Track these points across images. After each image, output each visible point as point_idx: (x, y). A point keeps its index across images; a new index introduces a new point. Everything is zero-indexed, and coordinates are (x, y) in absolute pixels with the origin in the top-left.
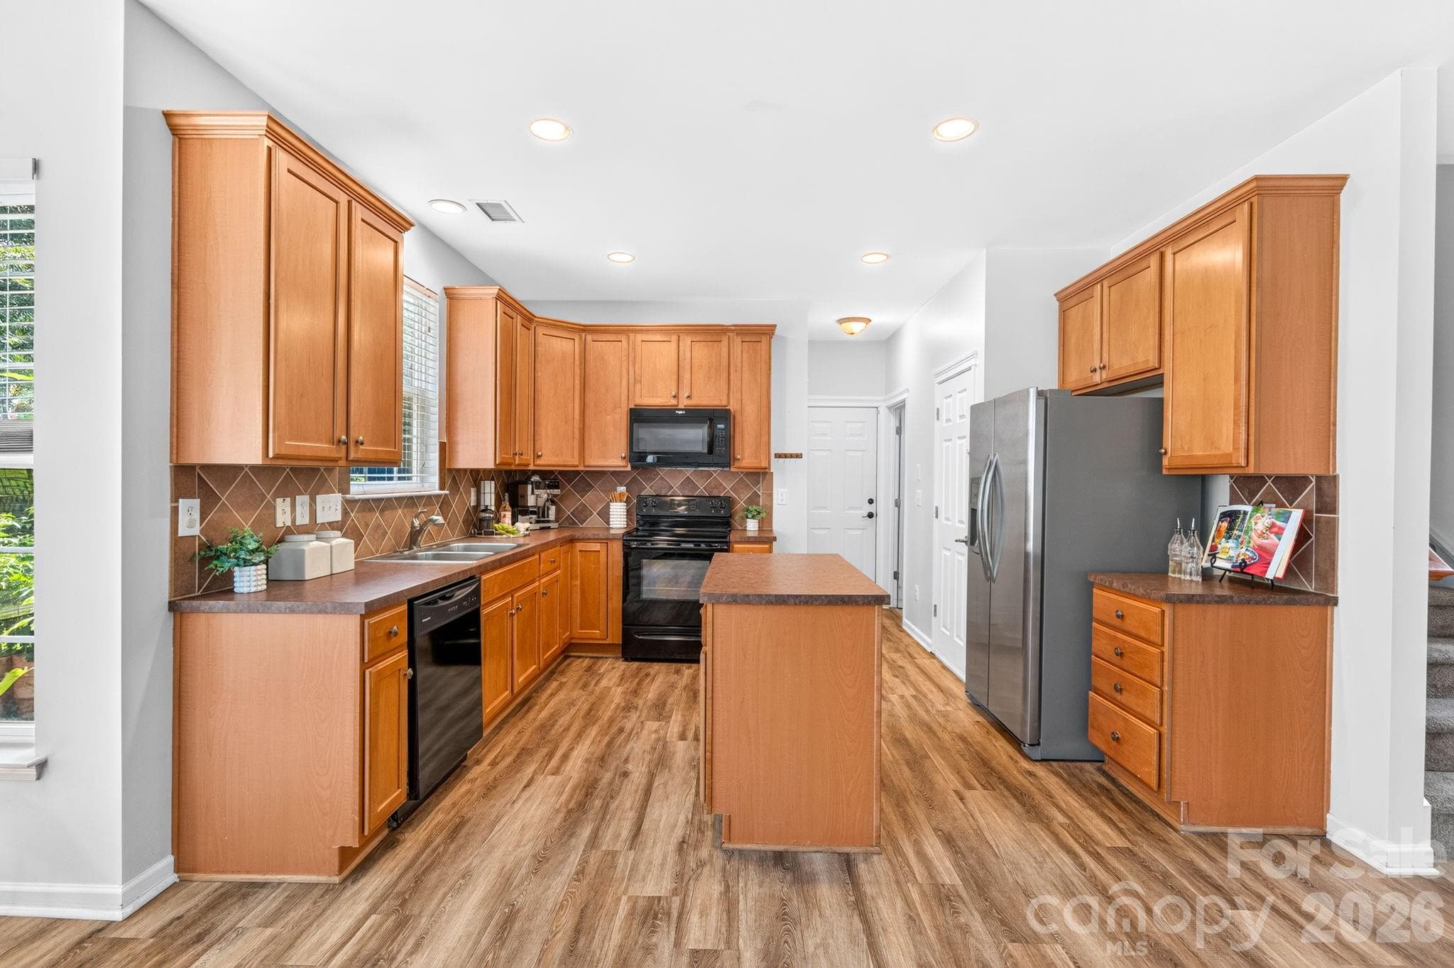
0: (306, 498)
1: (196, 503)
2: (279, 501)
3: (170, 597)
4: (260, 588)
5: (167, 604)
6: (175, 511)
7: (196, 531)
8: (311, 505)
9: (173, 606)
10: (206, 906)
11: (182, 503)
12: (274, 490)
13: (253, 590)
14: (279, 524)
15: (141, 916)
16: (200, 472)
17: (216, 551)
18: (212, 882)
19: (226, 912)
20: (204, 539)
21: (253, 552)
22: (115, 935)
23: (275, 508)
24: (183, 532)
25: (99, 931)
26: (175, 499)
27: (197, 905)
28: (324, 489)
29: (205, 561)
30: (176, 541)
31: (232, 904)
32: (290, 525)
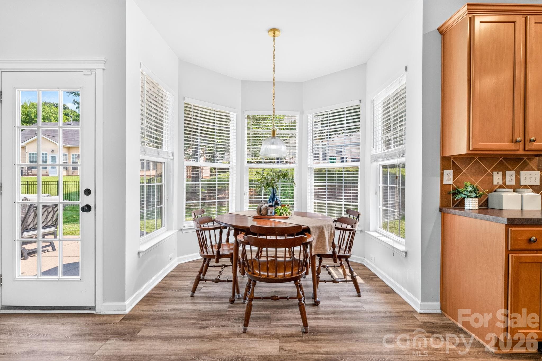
0: (513, 173)
1: (451, 172)
2: (495, 173)
3: (440, 206)
4: (474, 208)
5: (439, 208)
6: (442, 175)
7: (451, 182)
8: (516, 176)
9: (441, 210)
10: (443, 326)
11: (446, 172)
12: (492, 168)
13: (471, 208)
14: (495, 183)
15: (425, 315)
16: (453, 160)
17: (458, 191)
18: (450, 320)
19: (447, 332)
20: (455, 186)
21: (470, 192)
22: (415, 315)
23: (493, 176)
24: (445, 182)
25: (413, 312)
26: (442, 170)
27: (440, 324)
28: (526, 168)
29: (454, 194)
30: (443, 186)
31: (450, 331)
32: (502, 184)
